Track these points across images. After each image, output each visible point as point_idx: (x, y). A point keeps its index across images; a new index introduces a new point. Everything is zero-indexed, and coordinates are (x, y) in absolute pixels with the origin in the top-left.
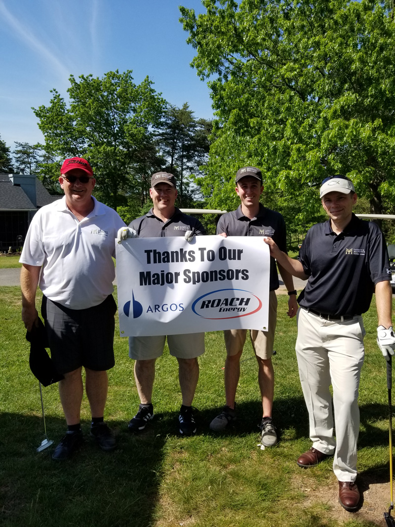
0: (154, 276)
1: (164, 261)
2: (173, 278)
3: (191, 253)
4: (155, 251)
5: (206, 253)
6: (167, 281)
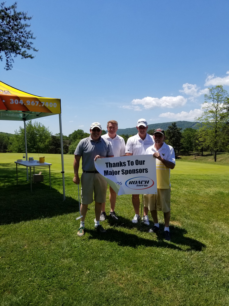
0: (109, 172)
1: (113, 167)
2: (117, 173)
3: (124, 163)
4: (109, 163)
5: (130, 162)
6: (115, 174)
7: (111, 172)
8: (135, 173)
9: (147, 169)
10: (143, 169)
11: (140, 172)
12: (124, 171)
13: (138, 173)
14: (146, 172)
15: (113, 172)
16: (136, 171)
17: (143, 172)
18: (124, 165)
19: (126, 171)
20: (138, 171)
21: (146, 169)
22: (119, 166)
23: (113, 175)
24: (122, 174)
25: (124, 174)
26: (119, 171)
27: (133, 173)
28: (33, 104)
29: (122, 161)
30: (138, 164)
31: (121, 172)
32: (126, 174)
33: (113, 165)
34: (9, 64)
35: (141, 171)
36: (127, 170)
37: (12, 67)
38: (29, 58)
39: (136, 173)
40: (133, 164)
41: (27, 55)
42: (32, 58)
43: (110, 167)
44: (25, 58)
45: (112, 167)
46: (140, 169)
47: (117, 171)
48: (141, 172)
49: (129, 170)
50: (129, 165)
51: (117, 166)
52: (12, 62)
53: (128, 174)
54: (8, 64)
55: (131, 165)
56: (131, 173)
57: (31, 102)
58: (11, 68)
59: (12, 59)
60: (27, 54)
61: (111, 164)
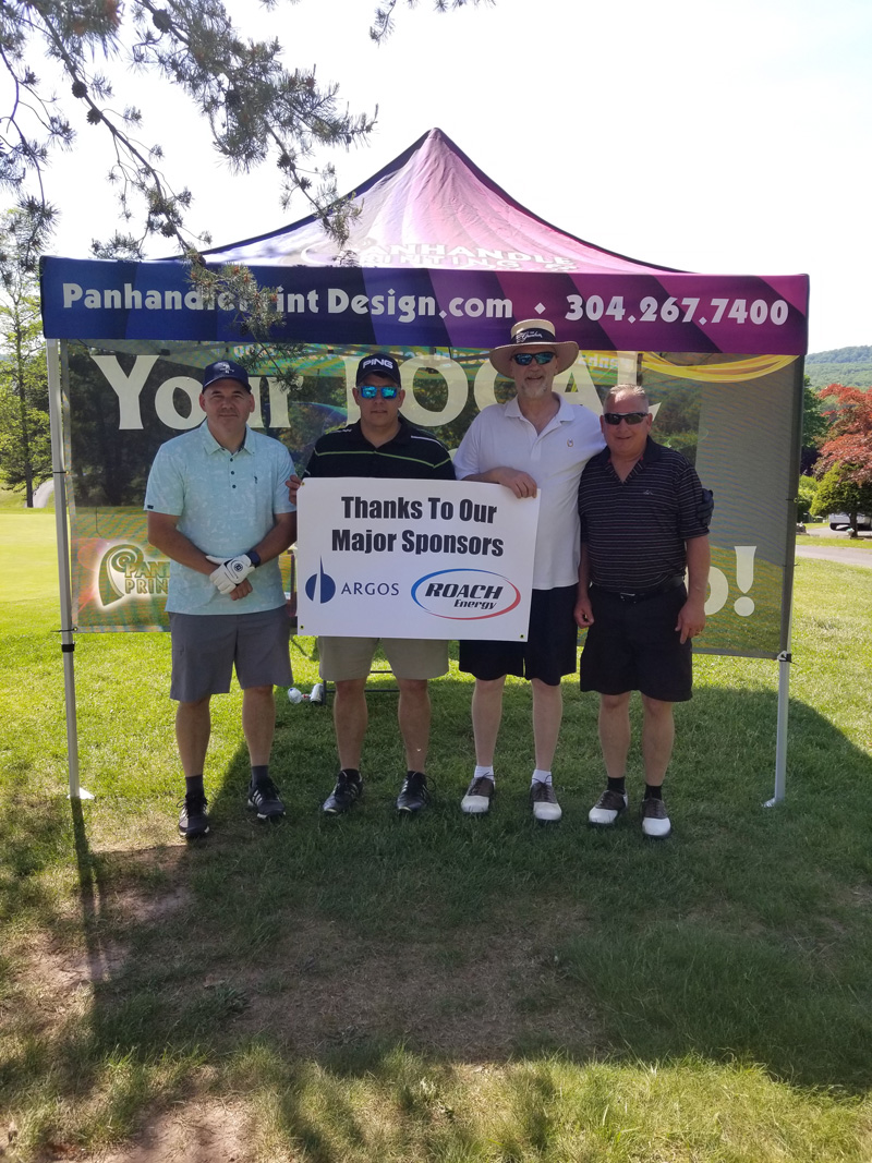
0: (354, 537)
1: (372, 516)
2: (383, 543)
3: (416, 505)
4: (358, 499)
5: (439, 505)
6: (377, 549)
7: (361, 536)
8: (453, 551)
9: (501, 543)
10: (487, 541)
11: (472, 552)
12: (414, 539)
13: (465, 551)
14: (494, 552)
15: (369, 536)
16: (457, 545)
17: (485, 552)
18: (413, 515)
19: (419, 537)
20: (467, 544)
21: (496, 541)
22: (393, 516)
23: (368, 551)
25: (411, 549)
26: (392, 537)
29: (409, 498)
30: (469, 518)
32: (418, 552)
35: (477, 546)
36: (426, 537)
40: (450, 516)
43: (357, 516)
45: (364, 516)
46: (472, 540)
47: (383, 536)
48: (477, 552)
49: (433, 537)
50: (434, 516)
51: (386, 516)
53: (425, 550)
55: (444, 516)
56: (439, 550)
61: (365, 503)
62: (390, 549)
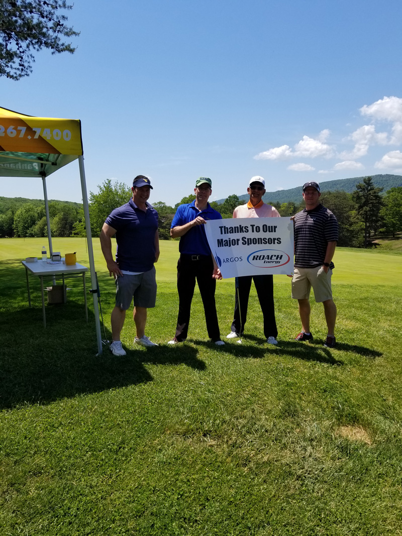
0: (225, 242)
1: (230, 233)
2: (235, 242)
3: (246, 227)
4: (225, 227)
5: (255, 227)
6: (233, 245)
7: (227, 241)
8: (261, 243)
9: (280, 239)
10: (274, 239)
11: (269, 243)
12: (246, 240)
13: (266, 243)
14: (278, 243)
15: (230, 240)
16: (263, 241)
17: (274, 243)
18: (245, 231)
19: (248, 239)
20: (267, 240)
21: (278, 239)
22: (238, 232)
23: (230, 246)
24: (243, 243)
25: (245, 244)
26: (238, 240)
27: (259, 243)
28: (12, 133)
29: (243, 225)
30: (266, 231)
31: (241, 242)
32: (248, 245)
33: (229, 230)
34: (26, 64)
35: (271, 241)
36: (251, 239)
37: (31, 71)
38: (67, 52)
39: (264, 243)
40: (259, 231)
41: (62, 47)
42: (72, 51)
43: (225, 233)
44: (59, 51)
45: (228, 233)
46: (269, 239)
47: (235, 240)
48: (271, 243)
49: (253, 239)
50: (253, 231)
51: (235, 232)
52: (31, 61)
53: (251, 244)
54: (23, 65)
55: (257, 231)
56: (256, 243)
57: (6, 129)
58: (29, 72)
59: (31, 55)
60: (63, 45)
61: (227, 228)
62: (238, 244)
